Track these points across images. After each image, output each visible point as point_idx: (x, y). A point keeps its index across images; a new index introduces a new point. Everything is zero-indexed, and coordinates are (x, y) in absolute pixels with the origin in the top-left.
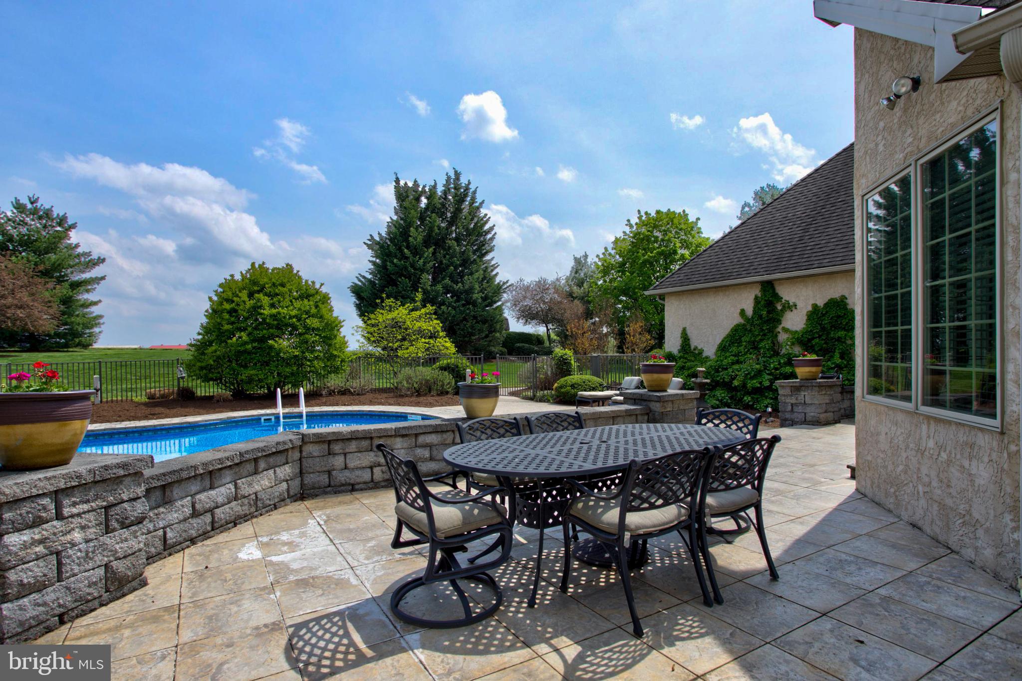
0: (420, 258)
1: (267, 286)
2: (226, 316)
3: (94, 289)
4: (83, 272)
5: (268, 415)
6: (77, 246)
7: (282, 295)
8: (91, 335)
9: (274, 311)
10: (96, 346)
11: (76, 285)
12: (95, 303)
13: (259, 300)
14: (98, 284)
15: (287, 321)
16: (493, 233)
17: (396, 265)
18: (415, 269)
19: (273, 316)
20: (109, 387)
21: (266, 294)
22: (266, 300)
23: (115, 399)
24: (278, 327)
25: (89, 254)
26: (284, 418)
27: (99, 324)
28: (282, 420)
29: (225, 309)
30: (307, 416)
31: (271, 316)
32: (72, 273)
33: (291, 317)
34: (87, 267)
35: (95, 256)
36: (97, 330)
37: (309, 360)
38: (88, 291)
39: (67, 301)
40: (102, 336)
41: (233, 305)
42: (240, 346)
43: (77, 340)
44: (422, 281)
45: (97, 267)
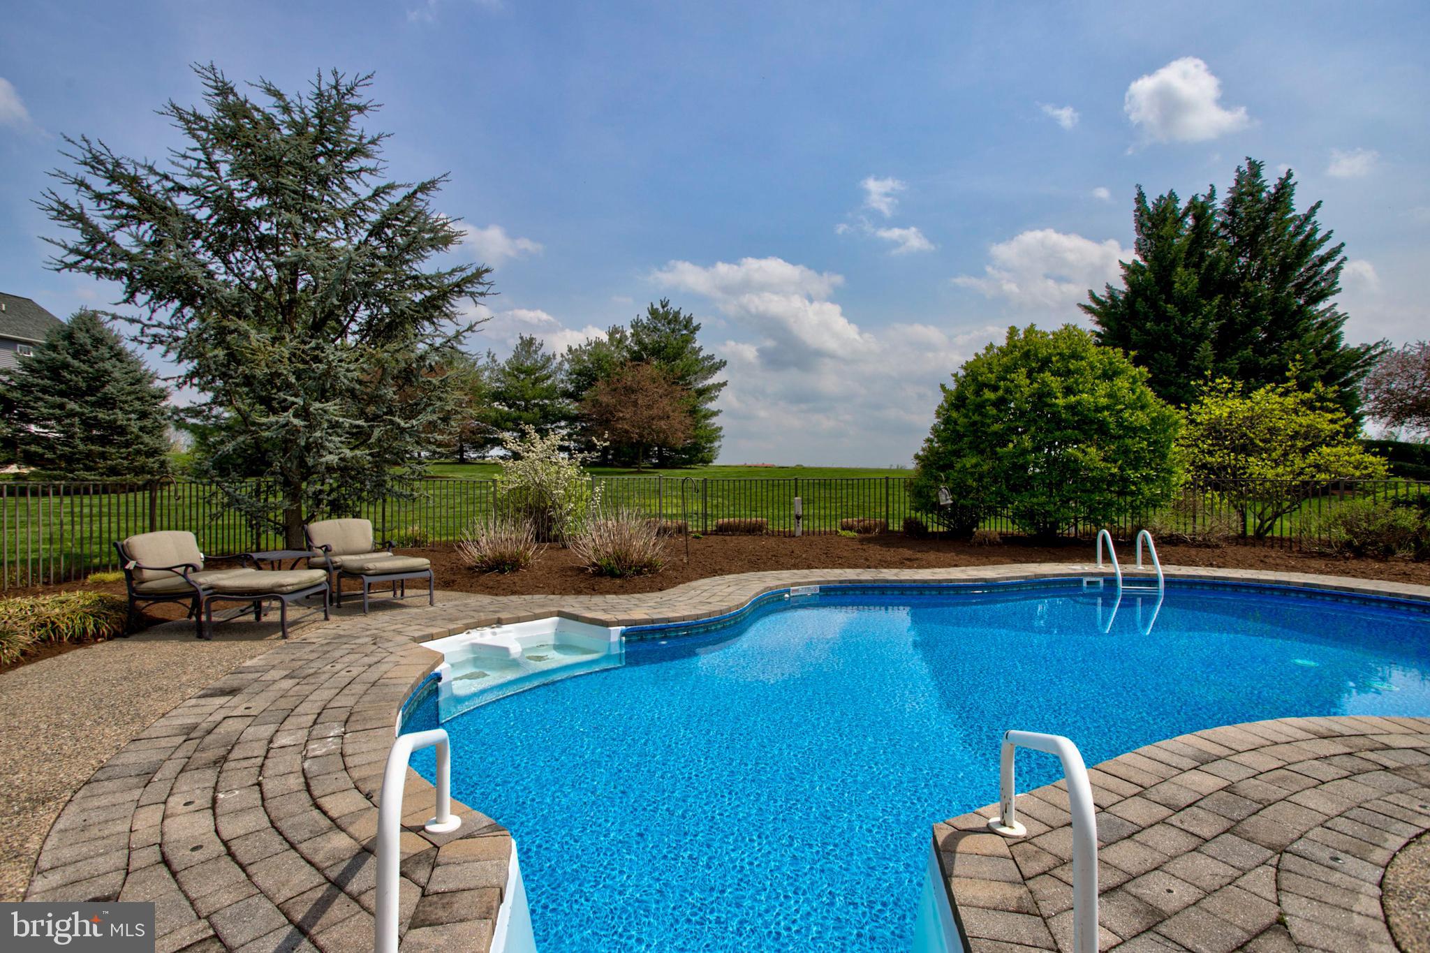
0: (1194, 318)
1: (1054, 359)
2: (992, 411)
3: (717, 397)
4: (706, 378)
5: (1092, 575)
6: (700, 349)
7: (1079, 371)
8: (711, 450)
9: (1072, 399)
10: (716, 463)
11: (701, 393)
12: (715, 414)
13: (1044, 383)
14: (720, 390)
15: (1092, 415)
16: (1339, 258)
17: (1148, 333)
18: (1183, 336)
19: (1071, 408)
20: (782, 513)
21: (1056, 373)
22: (1055, 383)
23: (781, 529)
24: (1078, 426)
25: (711, 357)
26: (1125, 582)
27: (720, 437)
28: (1121, 586)
29: (988, 400)
30: (1166, 582)
31: (1067, 407)
32: (696, 380)
33: (1098, 409)
34: (710, 373)
35: (717, 360)
36: (716, 444)
37: (1134, 484)
38: (711, 399)
39: (693, 412)
40: (721, 451)
41: (1001, 393)
42: (1016, 457)
43: (700, 455)
44: (1197, 355)
45: (718, 372)
